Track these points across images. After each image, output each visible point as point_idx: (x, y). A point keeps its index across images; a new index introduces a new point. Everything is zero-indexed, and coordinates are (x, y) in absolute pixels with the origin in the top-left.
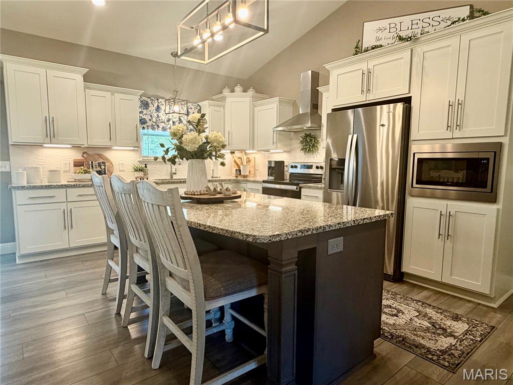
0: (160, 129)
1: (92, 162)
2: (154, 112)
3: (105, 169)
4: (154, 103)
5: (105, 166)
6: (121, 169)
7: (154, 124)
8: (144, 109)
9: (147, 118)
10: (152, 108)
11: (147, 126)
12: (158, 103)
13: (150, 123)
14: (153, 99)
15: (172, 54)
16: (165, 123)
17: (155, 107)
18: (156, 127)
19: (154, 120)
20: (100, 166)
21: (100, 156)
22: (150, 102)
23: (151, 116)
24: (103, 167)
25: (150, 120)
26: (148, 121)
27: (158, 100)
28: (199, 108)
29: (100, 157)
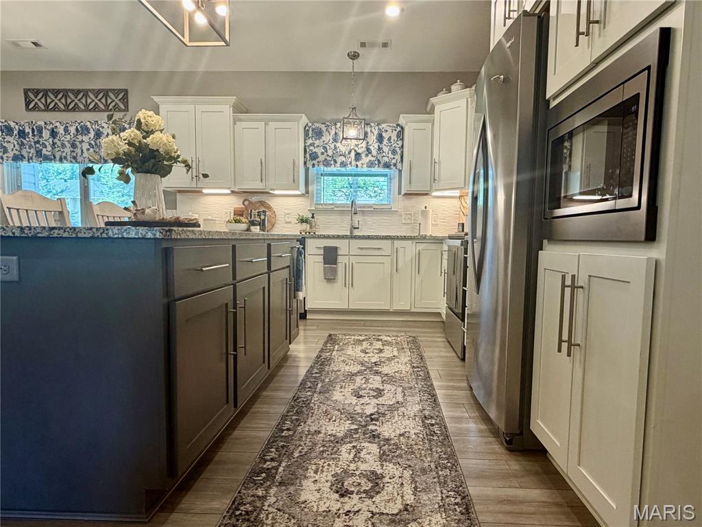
0: (338, 164)
1: (251, 211)
2: (331, 142)
3: (264, 220)
4: (330, 130)
5: (265, 216)
6: (288, 220)
7: (328, 158)
8: (316, 139)
9: (319, 151)
10: (327, 138)
11: (318, 162)
12: (336, 128)
13: (321, 158)
14: (329, 124)
15: (348, 55)
16: (345, 156)
17: (331, 135)
18: (332, 162)
19: (330, 153)
20: (259, 215)
21: (262, 203)
22: (324, 128)
23: (325, 148)
24: (262, 217)
25: (323, 153)
26: (319, 154)
27: (336, 124)
28: (399, 129)
29: (262, 205)
